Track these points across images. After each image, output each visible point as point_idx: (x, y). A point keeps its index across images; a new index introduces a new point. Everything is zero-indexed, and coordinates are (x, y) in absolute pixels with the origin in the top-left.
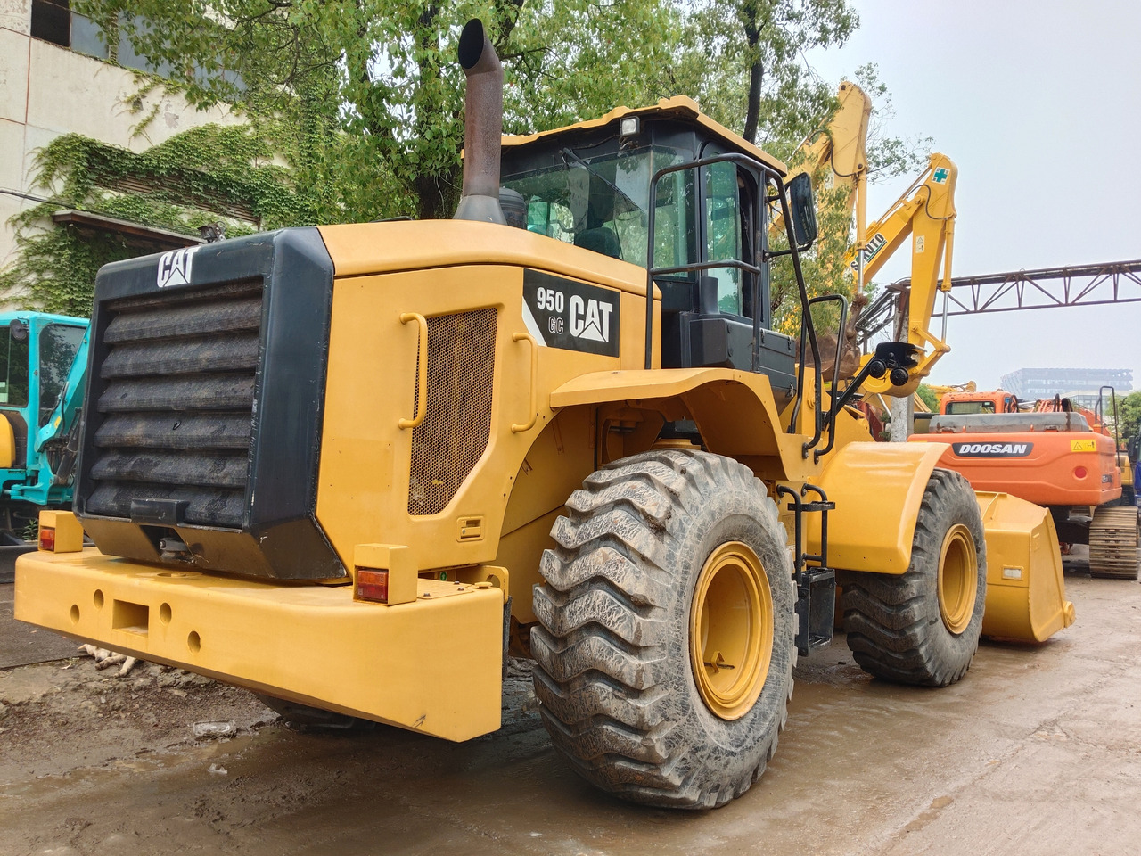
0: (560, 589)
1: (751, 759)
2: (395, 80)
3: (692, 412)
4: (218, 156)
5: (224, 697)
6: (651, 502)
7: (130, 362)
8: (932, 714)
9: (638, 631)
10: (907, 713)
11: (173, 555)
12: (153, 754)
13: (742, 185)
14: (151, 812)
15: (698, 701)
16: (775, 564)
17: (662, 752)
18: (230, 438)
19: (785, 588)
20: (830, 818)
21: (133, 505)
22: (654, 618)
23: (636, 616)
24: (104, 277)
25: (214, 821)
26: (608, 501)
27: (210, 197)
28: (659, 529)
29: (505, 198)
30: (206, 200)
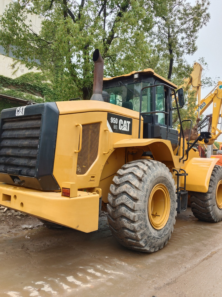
0: (115, 195)
1: (163, 240)
2: (77, 63)
3: (151, 150)
4: (33, 80)
5: (30, 218)
6: (138, 173)
7: (8, 134)
8: (213, 229)
9: (134, 206)
10: (206, 229)
11: (18, 183)
12: (12, 232)
13: (165, 91)
14: (10, 247)
15: (150, 224)
16: (171, 190)
17: (140, 237)
18: (32, 154)
19: (174, 196)
20: (184, 256)
21: (8, 170)
22: (138, 203)
23: (134, 202)
24: (3, 113)
25: (26, 250)
26: (127, 172)
27: (31, 90)
28: (140, 180)
29: (104, 94)
30: (30, 91)
